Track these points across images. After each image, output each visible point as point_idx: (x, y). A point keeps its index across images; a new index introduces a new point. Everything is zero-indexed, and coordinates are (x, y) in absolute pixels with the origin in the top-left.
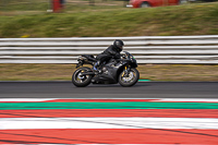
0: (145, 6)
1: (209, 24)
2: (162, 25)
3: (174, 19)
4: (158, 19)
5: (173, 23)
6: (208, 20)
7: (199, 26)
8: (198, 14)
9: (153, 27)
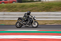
0: (3, 3)
1: (21, 9)
2: (8, 9)
3: (11, 7)
4: (7, 7)
5: (11, 8)
6: (21, 8)
7: (18, 9)
8: (18, 6)
9: (5, 9)
